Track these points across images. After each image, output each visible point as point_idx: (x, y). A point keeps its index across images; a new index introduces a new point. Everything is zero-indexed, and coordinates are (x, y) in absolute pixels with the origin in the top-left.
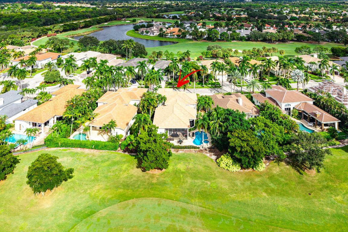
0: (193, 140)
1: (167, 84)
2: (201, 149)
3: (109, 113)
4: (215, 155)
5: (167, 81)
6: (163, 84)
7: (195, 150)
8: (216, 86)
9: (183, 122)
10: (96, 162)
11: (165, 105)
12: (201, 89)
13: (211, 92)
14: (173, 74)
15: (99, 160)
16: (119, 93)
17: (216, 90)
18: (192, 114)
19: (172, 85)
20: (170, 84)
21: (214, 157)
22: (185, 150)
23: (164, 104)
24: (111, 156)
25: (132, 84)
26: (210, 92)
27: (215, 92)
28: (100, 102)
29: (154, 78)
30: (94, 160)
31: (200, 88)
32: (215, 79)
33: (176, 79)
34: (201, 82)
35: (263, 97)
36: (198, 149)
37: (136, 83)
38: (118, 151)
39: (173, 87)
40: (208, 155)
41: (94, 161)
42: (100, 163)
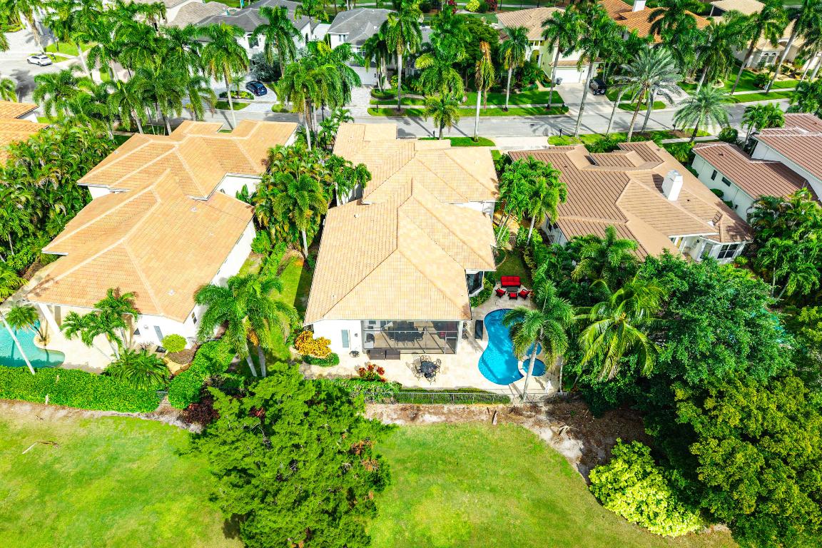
0: (479, 354)
1: (377, 100)
2: (517, 403)
3: (115, 245)
4: (576, 437)
5: (377, 86)
6: (360, 99)
7: (491, 407)
8: (550, 106)
9: (440, 290)
10: (50, 482)
11: (364, 201)
12: (495, 120)
13: (534, 131)
14: (396, 62)
15: (68, 467)
16: (172, 147)
17: (552, 121)
18: (475, 246)
19: (395, 103)
20: (387, 98)
21: (571, 448)
22: (446, 407)
23: (358, 197)
24: (123, 446)
25: (252, 98)
26: (530, 130)
27: (546, 130)
28: (97, 182)
29: (319, 82)
30: (45, 467)
31: (493, 114)
32: (546, 82)
33: (410, 78)
34: (496, 94)
35: (745, 159)
36: (501, 406)
37: (265, 92)
38: (162, 413)
39: (399, 110)
40: (546, 434)
41: (43, 475)
42: (68, 491)
